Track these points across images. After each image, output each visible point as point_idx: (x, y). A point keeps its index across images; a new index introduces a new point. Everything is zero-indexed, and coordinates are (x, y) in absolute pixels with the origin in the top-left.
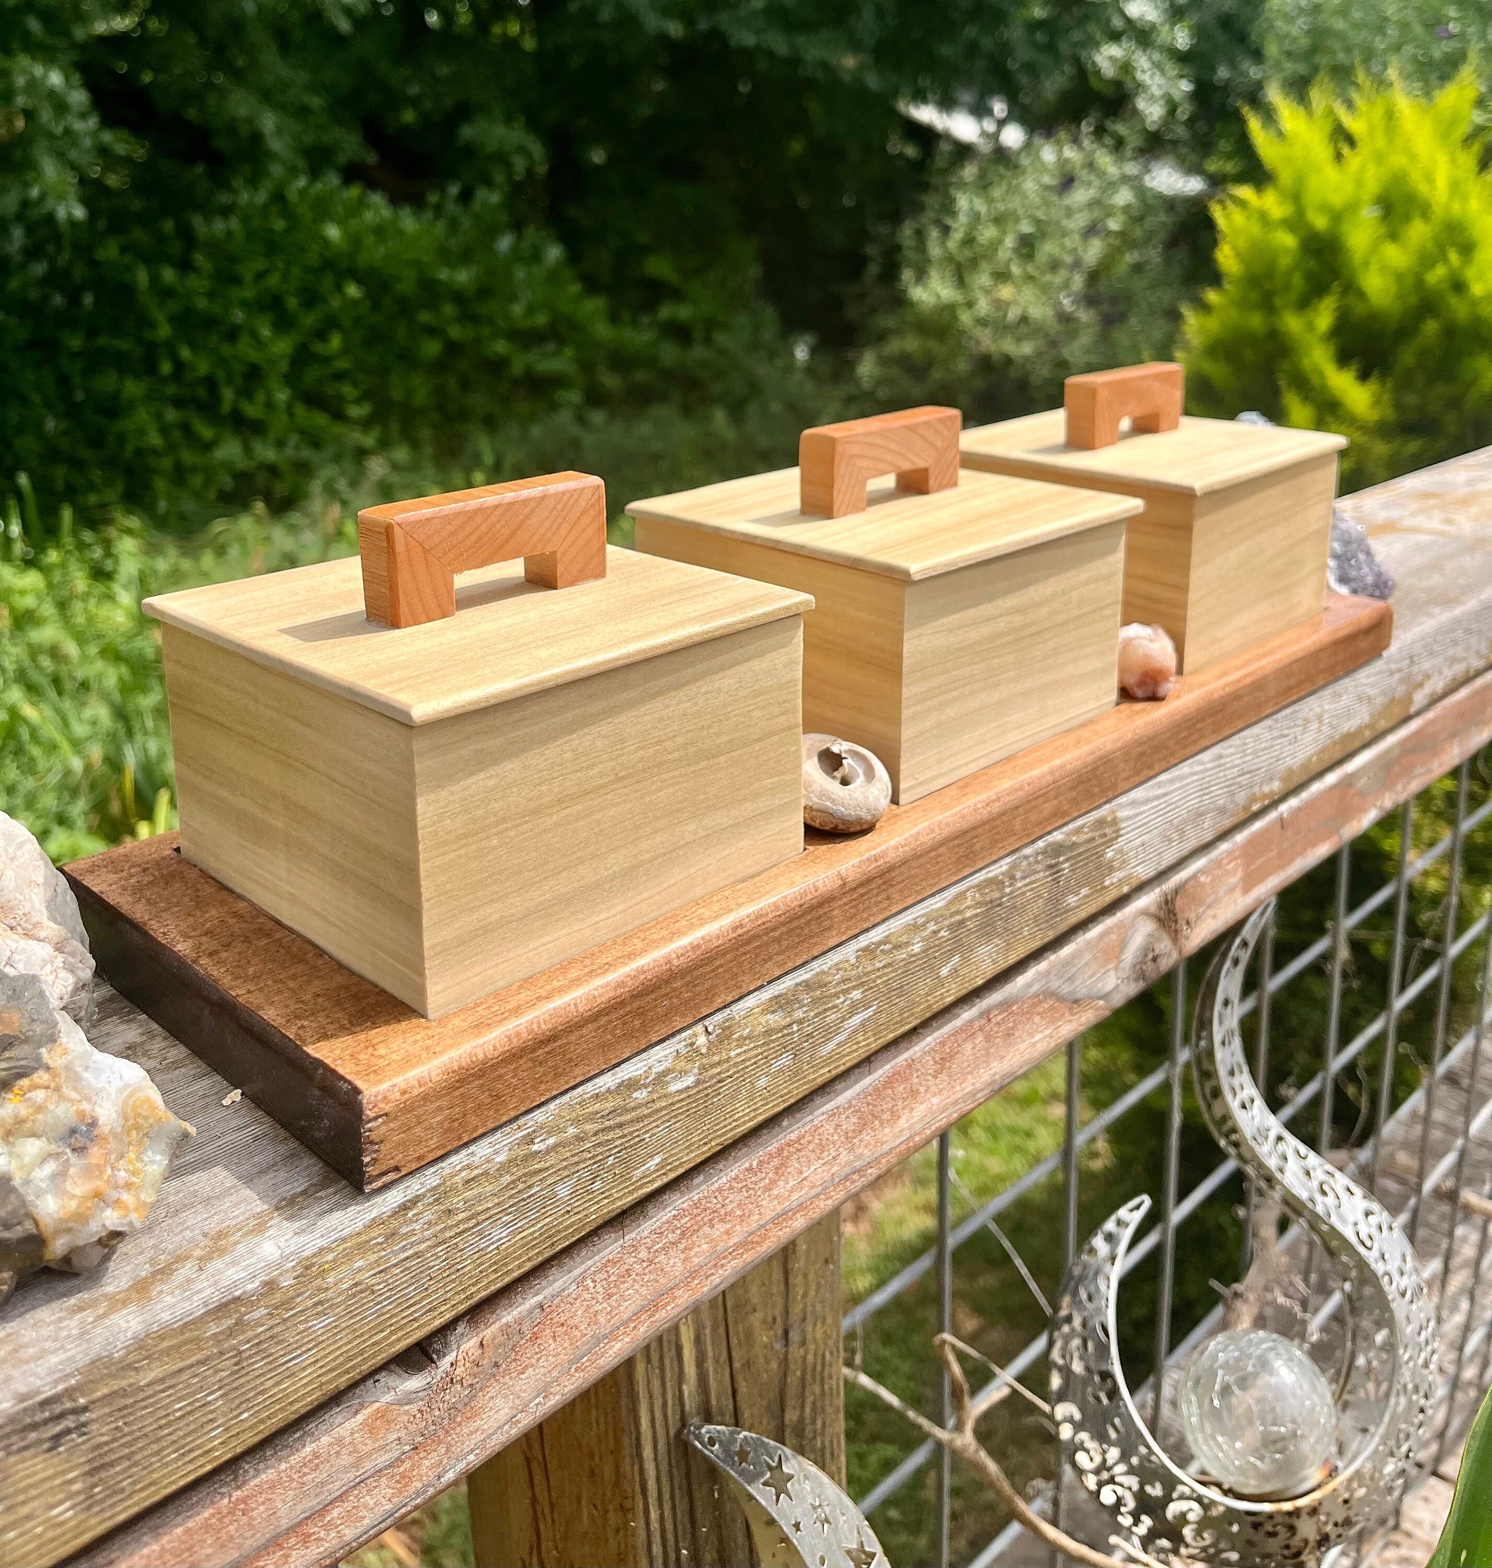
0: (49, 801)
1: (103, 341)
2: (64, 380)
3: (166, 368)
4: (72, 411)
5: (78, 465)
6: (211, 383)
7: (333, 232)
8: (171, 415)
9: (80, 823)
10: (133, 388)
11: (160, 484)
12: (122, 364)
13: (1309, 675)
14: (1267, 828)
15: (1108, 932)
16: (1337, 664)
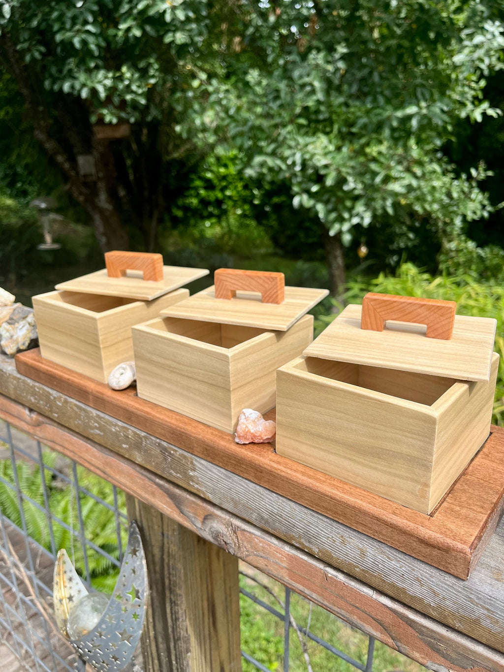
13: (344, 515)
14: (310, 565)
15: (197, 505)
16: (380, 533)
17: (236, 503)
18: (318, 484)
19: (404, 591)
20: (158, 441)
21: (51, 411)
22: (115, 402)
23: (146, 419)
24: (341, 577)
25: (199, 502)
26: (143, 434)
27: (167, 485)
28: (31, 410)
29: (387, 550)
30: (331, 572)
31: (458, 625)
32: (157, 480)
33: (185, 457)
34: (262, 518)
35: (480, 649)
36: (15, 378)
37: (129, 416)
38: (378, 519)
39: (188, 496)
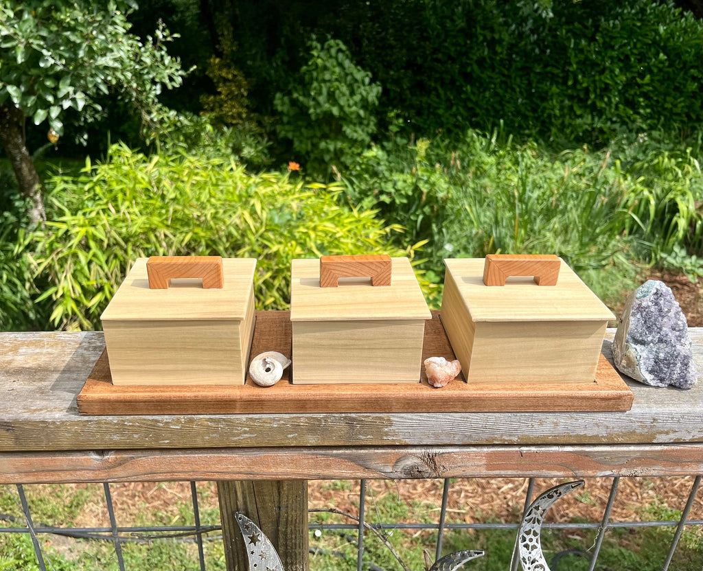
0: (464, 241)
1: (549, 69)
2: (530, 84)
3: (570, 83)
4: (529, 96)
5: (525, 117)
6: (587, 91)
7: (662, 29)
8: (567, 102)
9: (471, 251)
10: (555, 89)
11: (554, 130)
12: (553, 79)
13: (545, 405)
14: (508, 452)
15: (388, 454)
16: (573, 406)
17: (436, 436)
18: (521, 392)
19: (585, 436)
20: (343, 415)
21: (157, 440)
22: (281, 398)
23: (328, 401)
24: (533, 449)
25: (390, 451)
26: (322, 415)
27: (348, 452)
28: (101, 452)
29: (575, 415)
30: (524, 449)
31: (620, 440)
32: (335, 452)
33: (380, 418)
34: (466, 436)
35: (632, 448)
36: (77, 423)
37: (301, 405)
38: (572, 398)
39: (376, 451)
